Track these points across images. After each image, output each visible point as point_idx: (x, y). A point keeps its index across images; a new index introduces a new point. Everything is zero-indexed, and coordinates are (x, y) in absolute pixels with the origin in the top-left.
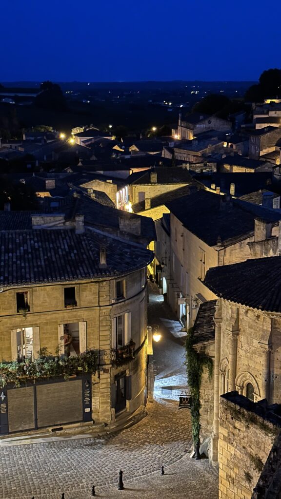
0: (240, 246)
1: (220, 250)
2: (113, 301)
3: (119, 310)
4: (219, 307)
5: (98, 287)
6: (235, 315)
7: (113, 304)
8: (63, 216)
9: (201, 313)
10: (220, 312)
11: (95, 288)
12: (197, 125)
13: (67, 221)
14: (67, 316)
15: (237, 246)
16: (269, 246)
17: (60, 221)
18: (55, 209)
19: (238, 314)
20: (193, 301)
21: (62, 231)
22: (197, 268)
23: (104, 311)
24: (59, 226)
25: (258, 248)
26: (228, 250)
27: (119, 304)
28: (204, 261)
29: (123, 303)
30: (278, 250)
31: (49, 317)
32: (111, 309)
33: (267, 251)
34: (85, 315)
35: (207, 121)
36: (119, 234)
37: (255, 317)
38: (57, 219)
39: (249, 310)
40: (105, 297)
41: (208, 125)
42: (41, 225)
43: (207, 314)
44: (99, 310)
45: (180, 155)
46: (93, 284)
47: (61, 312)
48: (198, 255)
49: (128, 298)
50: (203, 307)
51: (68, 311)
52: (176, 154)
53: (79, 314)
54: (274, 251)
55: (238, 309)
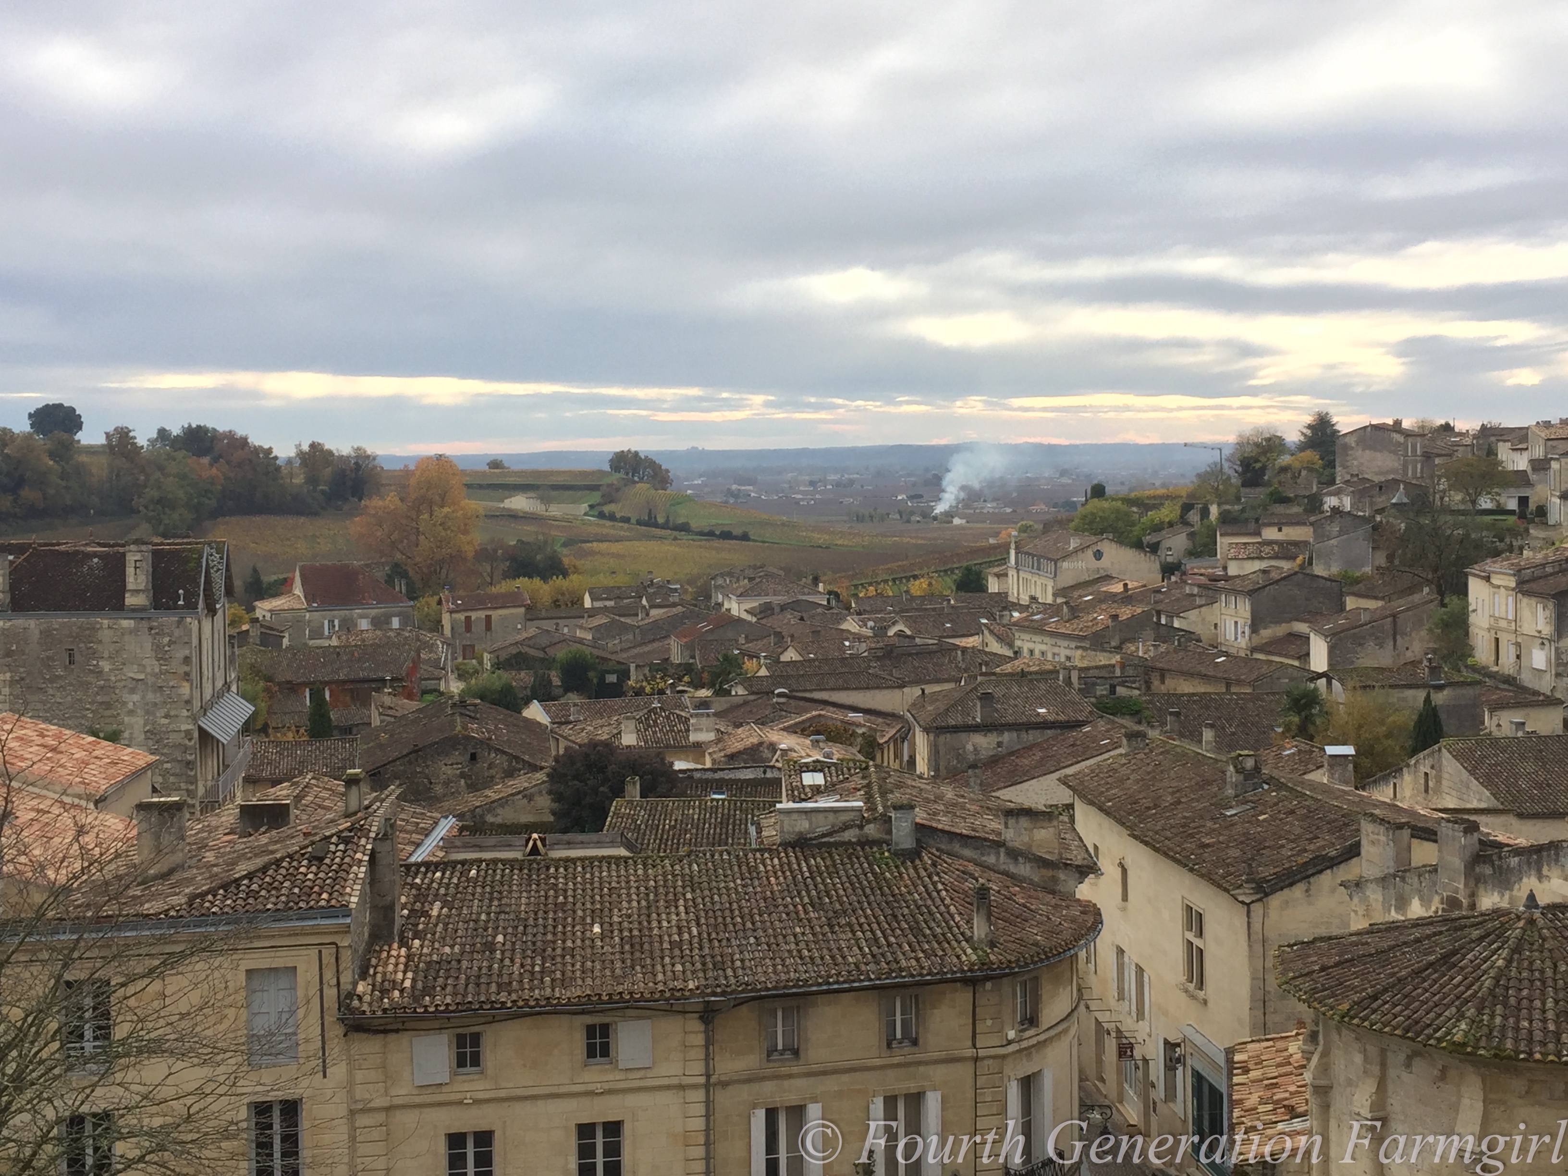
0: (1307, 891)
1: (1253, 902)
2: (1012, 1034)
3: (1024, 1060)
4: (1320, 1048)
5: (971, 994)
6: (1376, 1069)
7: (1010, 1042)
8: (859, 810)
9: (1235, 1072)
10: (1324, 1060)
11: (963, 997)
12: (1065, 565)
13: (869, 822)
14: (890, 1073)
15: (1298, 891)
16: (1407, 887)
17: (853, 821)
18: (817, 790)
19: (1383, 1065)
20: (1170, 1046)
21: (859, 848)
22: (1178, 953)
23: (986, 1062)
24: (850, 835)
25: (1375, 895)
26: (1275, 901)
27: (1024, 1044)
28: (1200, 934)
29: (1034, 1041)
30: (1437, 899)
31: (845, 1078)
32: (1004, 1057)
33: (1402, 903)
34: (939, 1073)
35: (1090, 553)
36: (1002, 855)
37: (1436, 1072)
38: (844, 817)
39: (1416, 1054)
40: (989, 1022)
41: (1094, 564)
42: (801, 833)
43: (1253, 1074)
44: (976, 1059)
45: (1031, 645)
46: (959, 984)
47: (878, 1062)
48: (1179, 915)
49: (1045, 1027)
50: (1238, 1057)
51: (896, 1060)
52: (1018, 643)
53: (922, 1069)
54: (1425, 902)
55: (1383, 1052)
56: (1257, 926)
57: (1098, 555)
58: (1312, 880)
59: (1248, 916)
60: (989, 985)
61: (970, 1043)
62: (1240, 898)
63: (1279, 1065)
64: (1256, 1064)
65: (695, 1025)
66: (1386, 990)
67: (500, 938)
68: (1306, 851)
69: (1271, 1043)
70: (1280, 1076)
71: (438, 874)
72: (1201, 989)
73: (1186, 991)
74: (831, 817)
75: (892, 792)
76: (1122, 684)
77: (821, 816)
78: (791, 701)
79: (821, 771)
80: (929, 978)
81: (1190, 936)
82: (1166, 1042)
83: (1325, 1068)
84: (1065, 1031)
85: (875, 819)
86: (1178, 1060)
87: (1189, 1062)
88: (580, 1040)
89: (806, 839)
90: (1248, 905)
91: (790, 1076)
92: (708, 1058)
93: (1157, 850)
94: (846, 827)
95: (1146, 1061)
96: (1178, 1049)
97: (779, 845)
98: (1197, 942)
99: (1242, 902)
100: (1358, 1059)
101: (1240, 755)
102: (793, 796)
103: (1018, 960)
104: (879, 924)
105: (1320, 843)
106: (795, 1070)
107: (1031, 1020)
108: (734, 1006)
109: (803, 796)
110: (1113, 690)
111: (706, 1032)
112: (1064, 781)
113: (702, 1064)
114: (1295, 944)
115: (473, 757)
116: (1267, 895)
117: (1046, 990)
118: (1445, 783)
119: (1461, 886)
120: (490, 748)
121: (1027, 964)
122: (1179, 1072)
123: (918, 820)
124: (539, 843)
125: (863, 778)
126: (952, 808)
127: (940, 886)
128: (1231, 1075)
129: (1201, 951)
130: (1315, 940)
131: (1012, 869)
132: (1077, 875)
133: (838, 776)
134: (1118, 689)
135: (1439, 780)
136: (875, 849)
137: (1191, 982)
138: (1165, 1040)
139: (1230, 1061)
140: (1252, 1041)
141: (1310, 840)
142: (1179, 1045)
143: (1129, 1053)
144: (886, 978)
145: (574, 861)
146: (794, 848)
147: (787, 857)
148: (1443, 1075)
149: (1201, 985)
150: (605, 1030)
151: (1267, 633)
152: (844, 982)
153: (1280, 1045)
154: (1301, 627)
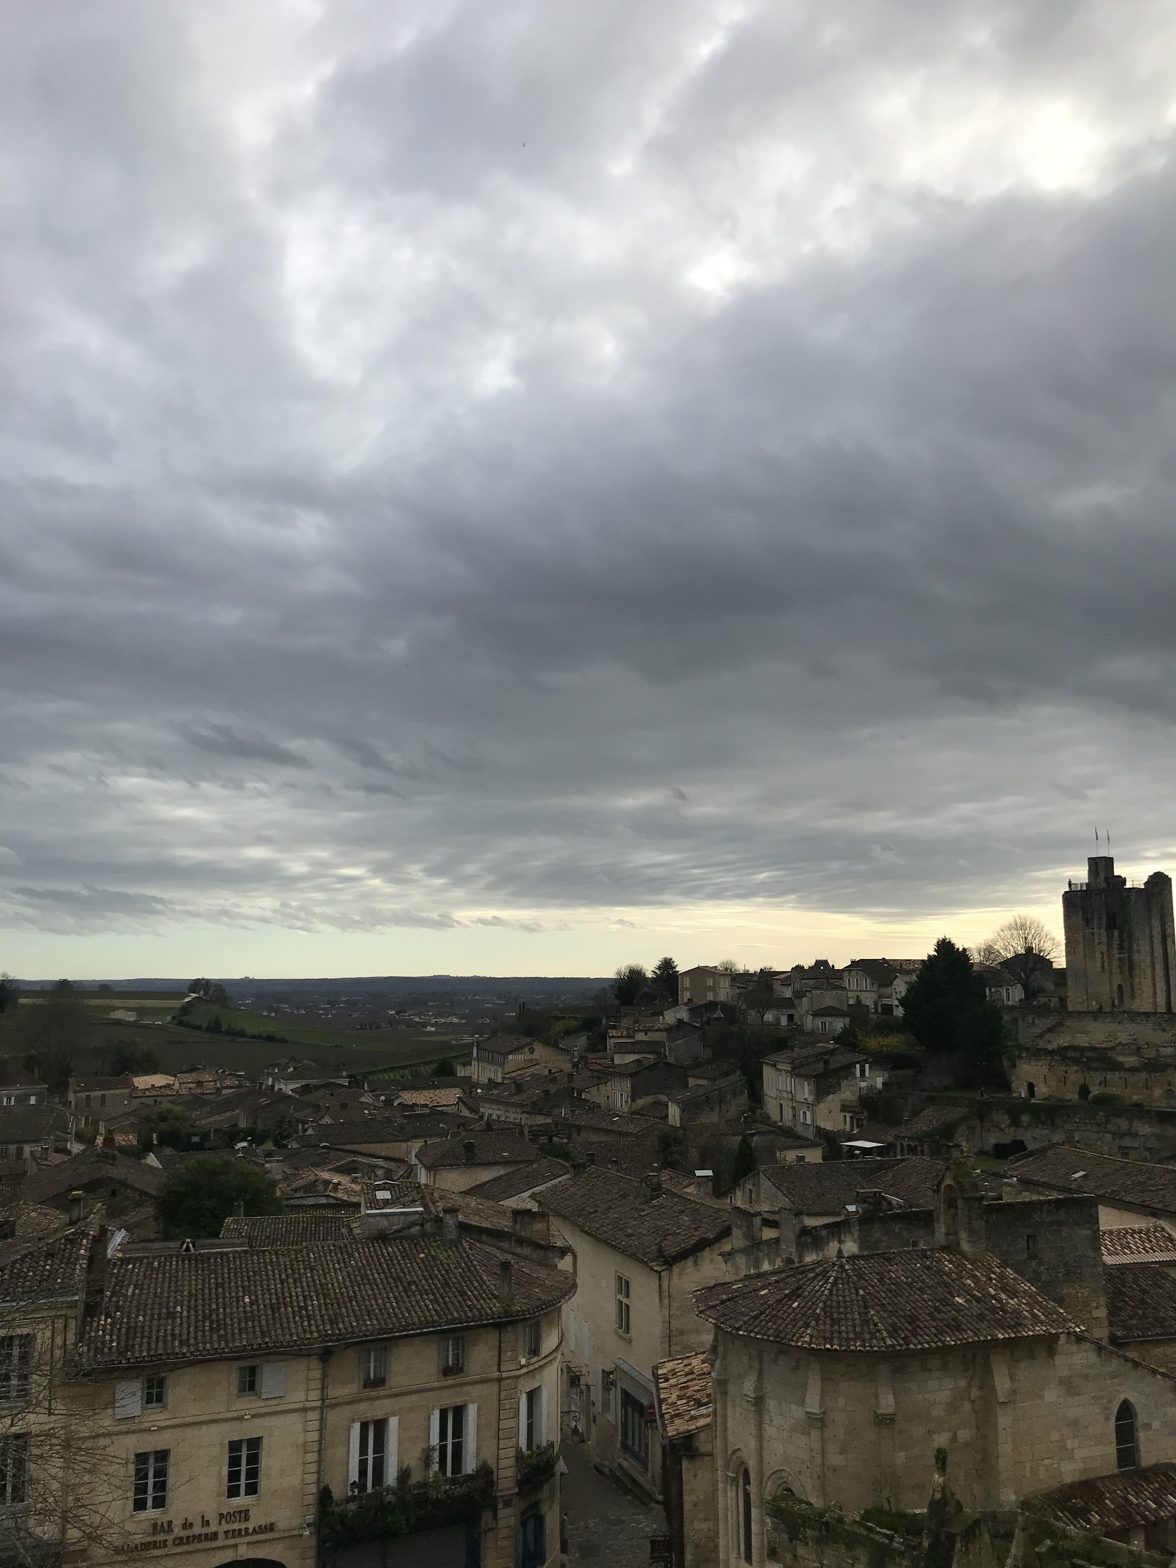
0: (695, 1262)
1: (662, 1271)
2: (523, 1361)
3: (531, 1379)
4: (720, 1357)
5: (498, 1335)
6: (756, 1365)
7: (522, 1367)
8: (421, 1213)
9: (660, 1381)
10: (724, 1362)
11: (492, 1337)
12: (510, 1057)
13: (427, 1221)
14: (446, 1393)
15: (690, 1262)
16: (761, 1254)
17: (416, 1220)
18: (386, 1203)
19: (761, 1362)
20: (606, 1374)
21: (420, 1239)
22: (612, 1309)
23: (507, 1382)
24: (414, 1230)
25: (741, 1260)
26: (676, 1269)
27: (531, 1368)
28: (627, 1295)
29: (537, 1365)
30: (779, 1260)
31: (415, 1397)
32: (519, 1377)
33: (758, 1264)
34: (476, 1390)
35: (526, 1049)
36: (513, 1241)
37: (793, 1364)
38: (411, 1218)
39: (781, 1352)
40: (509, 1354)
41: (529, 1057)
42: (382, 1230)
43: (673, 1381)
44: (500, 1380)
45: (490, 1111)
46: (490, 1328)
47: (436, 1384)
48: (613, 1283)
49: (543, 1356)
50: (660, 1372)
51: (450, 1382)
52: (482, 1110)
53: (465, 1388)
54: (772, 1262)
55: (761, 1353)
56: (665, 1287)
57: (532, 1051)
58: (698, 1254)
59: (660, 1280)
60: (509, 1329)
61: (496, 1369)
62: (655, 1268)
63: (686, 1375)
64: (673, 1375)
65: (315, 1363)
66: (761, 1313)
67: (179, 1309)
68: (694, 1236)
69: (680, 1361)
70: (689, 1381)
71: (130, 1266)
72: (628, 1333)
73: (617, 1334)
74: (402, 1218)
75: (438, 1202)
76: (556, 1135)
77: (395, 1218)
78: (331, 1152)
79: (388, 1190)
80: (472, 1324)
81: (620, 1297)
82: (603, 1371)
83: (724, 1368)
84: (554, 1359)
85: (431, 1219)
86: (612, 1384)
87: (619, 1384)
88: (235, 1378)
89: (386, 1235)
90: (660, 1272)
91: (378, 1398)
92: (323, 1388)
93: (599, 1240)
94: (413, 1224)
95: (588, 1387)
96: (611, 1376)
97: (368, 1238)
98: (625, 1301)
99: (656, 1271)
100: (745, 1359)
101: (649, 1175)
102: (371, 1207)
103: (528, 1310)
104: (438, 1290)
105: (701, 1230)
106: (382, 1393)
107: (535, 1351)
108: (345, 1349)
109: (377, 1207)
110: (550, 1140)
111: (323, 1368)
112: (533, 1197)
113: (318, 1392)
114: (703, 1290)
115: (114, 1193)
116: (671, 1265)
117: (544, 1330)
118: (762, 1195)
119: (794, 1250)
120: (127, 1186)
121: (534, 1312)
122: (612, 1392)
123: (460, 1220)
124: (190, 1245)
125: (418, 1193)
126: (477, 1212)
127: (475, 1263)
128: (657, 1383)
129: (628, 1307)
130: (715, 1285)
131: (519, 1250)
132: (560, 1255)
133: (400, 1192)
134: (555, 1139)
135: (758, 1194)
136: (432, 1240)
137: (621, 1329)
138: (603, 1370)
139: (656, 1376)
140: (668, 1361)
141: (696, 1229)
142: (612, 1373)
143: (577, 1383)
144: (445, 1325)
145: (227, 1254)
146: (377, 1241)
147: (373, 1246)
148: (796, 1368)
149: (627, 1331)
150: (253, 1371)
151: (640, 1102)
152: (417, 1329)
153: (686, 1362)
154: (664, 1098)
